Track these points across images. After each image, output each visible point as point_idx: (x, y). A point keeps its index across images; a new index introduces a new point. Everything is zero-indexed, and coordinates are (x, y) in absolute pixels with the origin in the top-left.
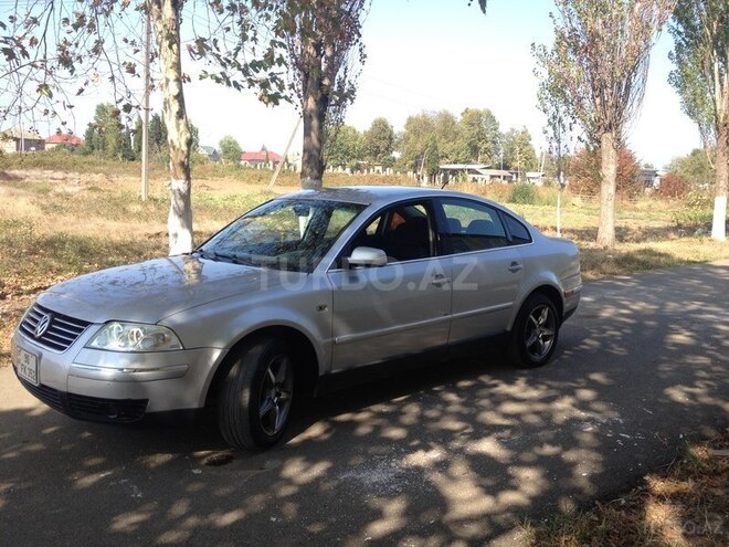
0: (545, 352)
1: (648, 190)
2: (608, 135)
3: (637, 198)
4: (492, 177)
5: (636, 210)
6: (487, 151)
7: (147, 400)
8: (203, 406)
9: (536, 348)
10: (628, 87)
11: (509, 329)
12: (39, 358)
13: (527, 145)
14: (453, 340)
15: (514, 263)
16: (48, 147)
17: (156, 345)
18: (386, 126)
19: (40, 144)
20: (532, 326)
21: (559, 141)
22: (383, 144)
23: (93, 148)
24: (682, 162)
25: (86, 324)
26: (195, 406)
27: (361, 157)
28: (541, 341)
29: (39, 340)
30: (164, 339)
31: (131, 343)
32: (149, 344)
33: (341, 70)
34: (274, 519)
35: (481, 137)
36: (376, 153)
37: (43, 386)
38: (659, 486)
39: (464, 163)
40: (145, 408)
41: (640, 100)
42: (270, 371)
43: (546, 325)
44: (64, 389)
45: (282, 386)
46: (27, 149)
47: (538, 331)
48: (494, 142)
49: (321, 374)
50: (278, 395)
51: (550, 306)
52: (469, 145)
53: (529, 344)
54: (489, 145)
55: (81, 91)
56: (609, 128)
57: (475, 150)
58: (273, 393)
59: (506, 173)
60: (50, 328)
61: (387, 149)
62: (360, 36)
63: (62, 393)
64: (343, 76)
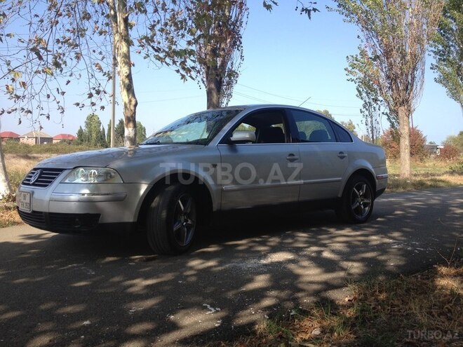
0: (365, 214)
1: (433, 156)
2: (402, 108)
3: (426, 160)
5: (425, 167)
7: (100, 215)
8: (136, 220)
9: (358, 210)
10: (413, 78)
11: (340, 196)
12: (32, 194)
14: (302, 199)
15: (341, 153)
16: (54, 141)
17: (105, 180)
19: (50, 140)
20: (355, 196)
21: (372, 117)
23: (82, 141)
24: (454, 139)
25: (62, 170)
26: (131, 220)
28: (362, 206)
29: (33, 185)
30: (111, 176)
31: (89, 179)
32: (101, 179)
33: (229, 63)
34: (180, 282)
37: (34, 212)
38: (444, 270)
40: (98, 220)
41: (422, 85)
42: (180, 202)
43: (365, 196)
44: (47, 211)
45: (189, 216)
46: (42, 142)
47: (360, 199)
49: (214, 210)
50: (186, 221)
51: (366, 184)
53: (354, 207)
55: (69, 82)
56: (402, 103)
58: (182, 219)
60: (40, 177)
62: (241, 43)
63: (46, 213)
64: (231, 67)
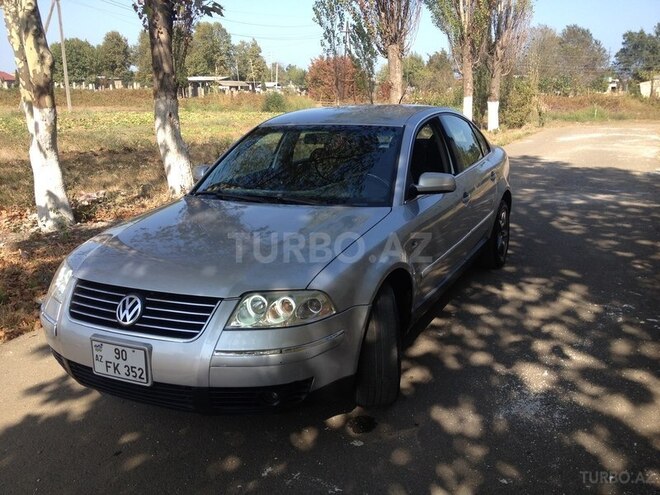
2: (393, 47)
4: (231, 87)
6: (222, 63)
7: (312, 378)
12: (148, 351)
13: (258, 56)
18: (119, 40)
22: (119, 59)
25: (214, 301)
27: (99, 71)
29: (133, 328)
35: (215, 49)
36: (113, 68)
37: (155, 384)
39: (203, 75)
40: (309, 387)
48: (228, 55)
52: (205, 57)
54: (224, 57)
56: (394, 40)
57: (211, 64)
59: (243, 83)
60: (144, 311)
61: (124, 64)
